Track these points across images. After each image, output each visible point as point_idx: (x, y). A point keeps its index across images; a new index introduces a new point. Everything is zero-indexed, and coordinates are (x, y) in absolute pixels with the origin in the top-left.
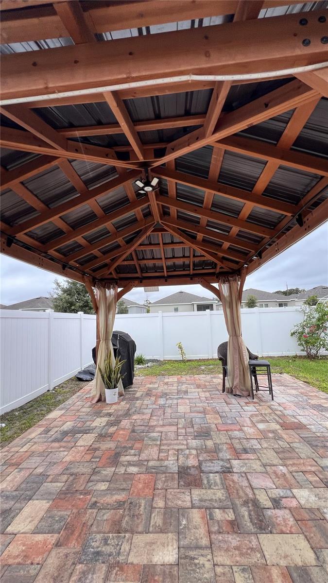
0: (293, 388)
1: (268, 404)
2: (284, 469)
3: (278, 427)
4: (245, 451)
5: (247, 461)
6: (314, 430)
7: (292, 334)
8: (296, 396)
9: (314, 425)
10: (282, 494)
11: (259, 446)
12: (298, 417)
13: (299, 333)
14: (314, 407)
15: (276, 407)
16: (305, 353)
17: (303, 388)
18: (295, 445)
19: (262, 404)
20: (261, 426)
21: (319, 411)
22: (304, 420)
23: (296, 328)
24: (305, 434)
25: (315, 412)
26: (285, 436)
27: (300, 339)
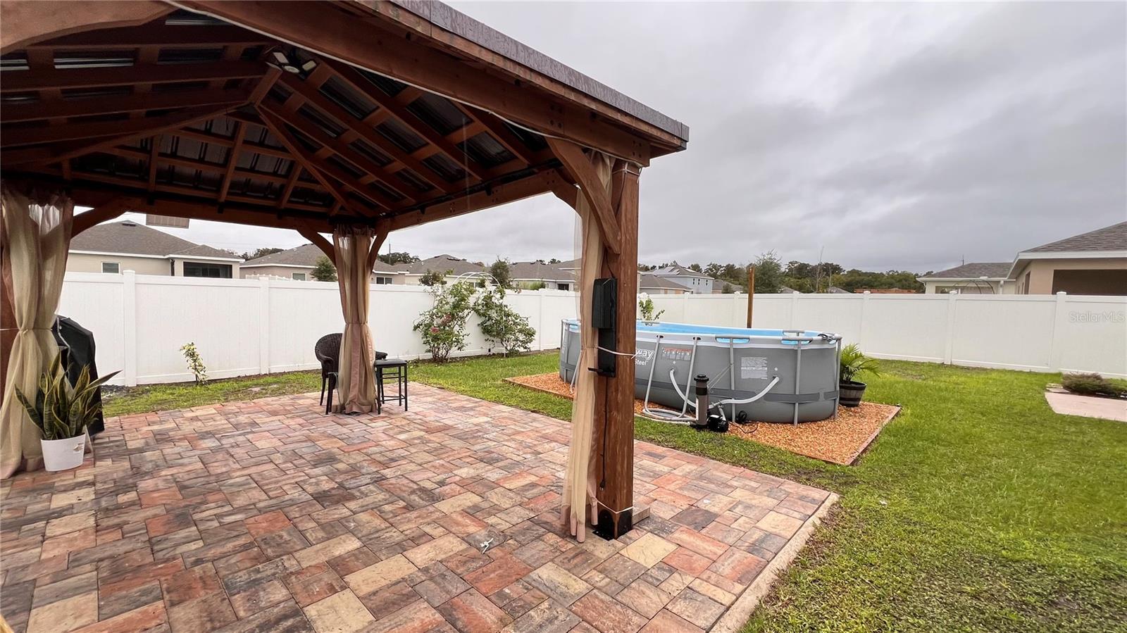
0: (426, 395)
1: (402, 415)
2: (441, 462)
3: (422, 433)
4: (393, 460)
5: (399, 467)
6: (462, 428)
7: (416, 328)
8: (434, 403)
9: (460, 423)
10: (445, 477)
11: (407, 453)
12: (442, 421)
13: (426, 326)
14: (457, 409)
15: (414, 416)
16: (430, 356)
17: (439, 394)
18: (445, 443)
19: (392, 417)
20: (403, 437)
21: (462, 411)
22: (449, 423)
23: (423, 318)
24: (455, 433)
25: (459, 414)
26: (432, 439)
27: (426, 335)
